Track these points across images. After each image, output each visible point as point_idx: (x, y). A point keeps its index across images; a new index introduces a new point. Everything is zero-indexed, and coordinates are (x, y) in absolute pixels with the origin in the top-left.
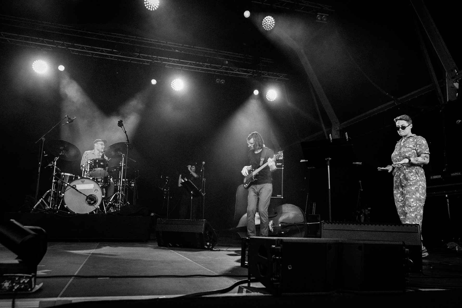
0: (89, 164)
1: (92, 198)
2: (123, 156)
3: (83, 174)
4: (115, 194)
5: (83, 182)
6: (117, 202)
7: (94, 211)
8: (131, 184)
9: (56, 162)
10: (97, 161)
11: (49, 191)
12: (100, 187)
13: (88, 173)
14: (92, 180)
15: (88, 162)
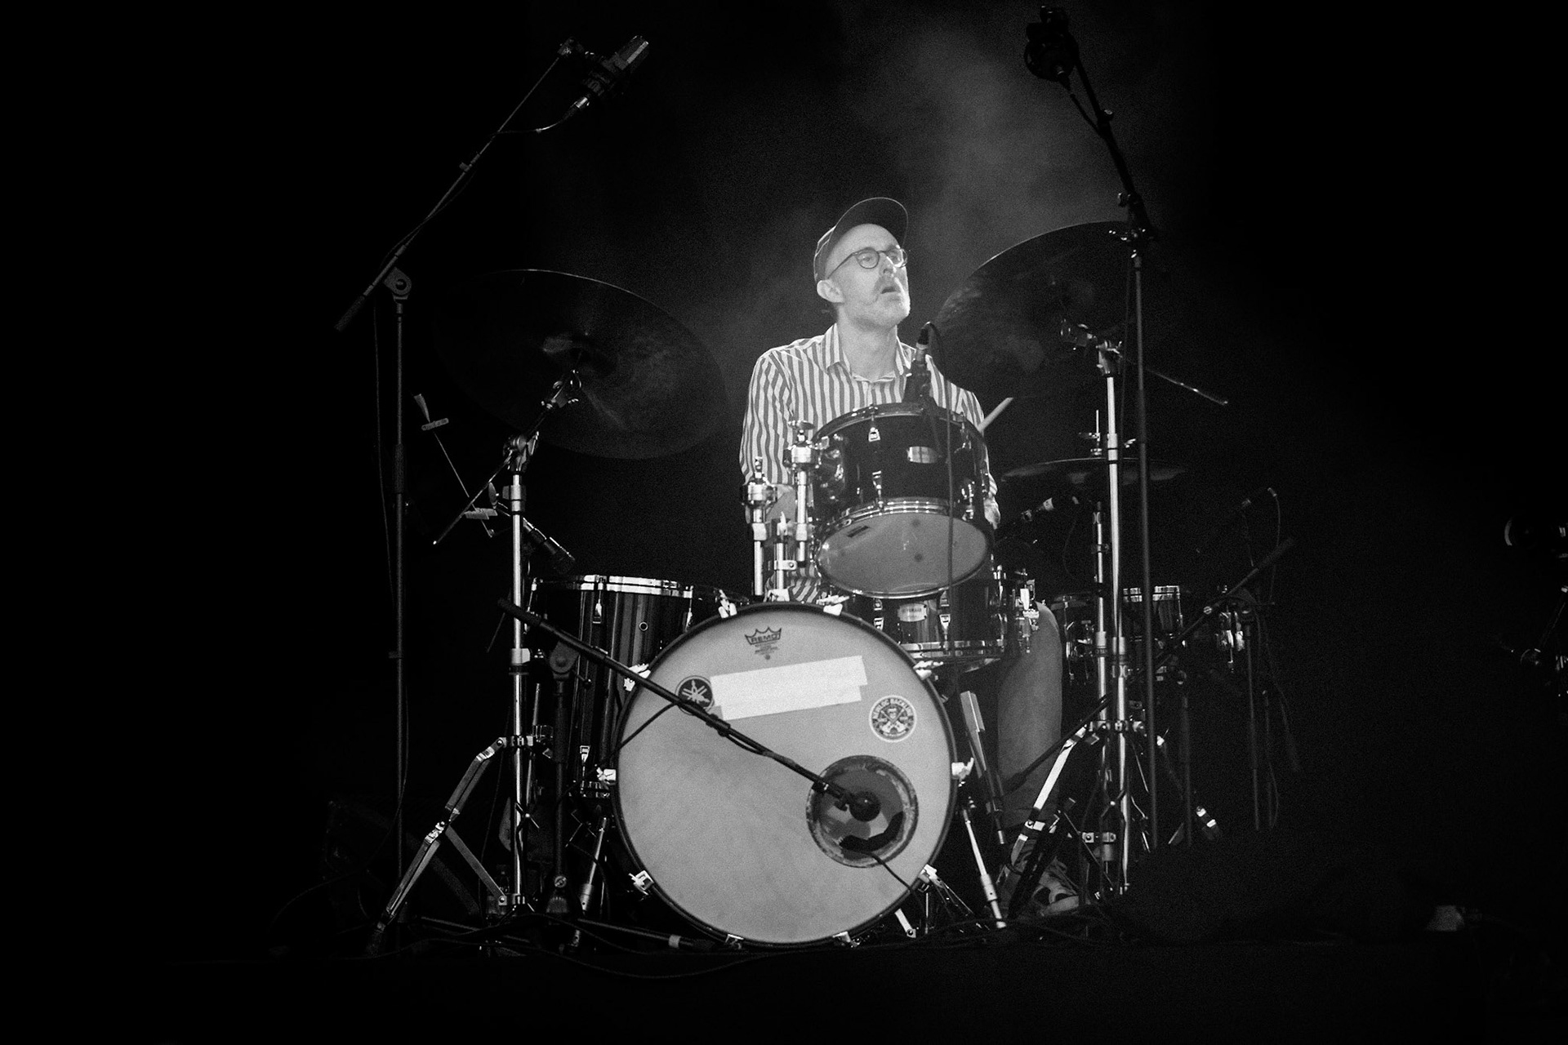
0: (802, 476)
1: (866, 795)
2: (1101, 359)
3: (764, 566)
4: (1070, 743)
5: (765, 645)
6: (1097, 811)
7: (900, 915)
8: (1216, 625)
9: (517, 478)
10: (874, 436)
11: (491, 751)
12: (924, 682)
13: (801, 558)
14: (841, 618)
15: (793, 449)
